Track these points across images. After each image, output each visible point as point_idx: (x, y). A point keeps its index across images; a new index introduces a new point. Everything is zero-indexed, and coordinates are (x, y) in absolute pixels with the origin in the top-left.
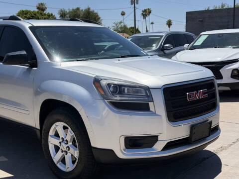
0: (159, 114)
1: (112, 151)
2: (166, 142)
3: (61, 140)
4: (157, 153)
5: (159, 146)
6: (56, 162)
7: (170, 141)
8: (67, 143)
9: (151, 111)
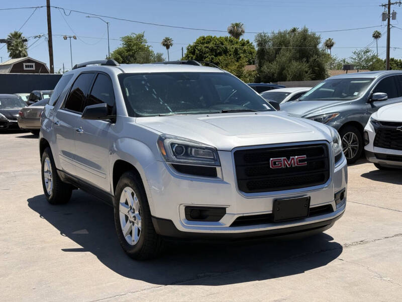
0: (227, 182)
1: (170, 221)
2: (237, 216)
3: (129, 209)
4: (226, 228)
5: (227, 221)
6: (125, 235)
7: (242, 215)
8: (134, 213)
9: (218, 178)
